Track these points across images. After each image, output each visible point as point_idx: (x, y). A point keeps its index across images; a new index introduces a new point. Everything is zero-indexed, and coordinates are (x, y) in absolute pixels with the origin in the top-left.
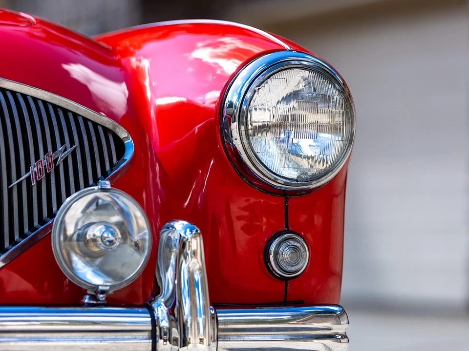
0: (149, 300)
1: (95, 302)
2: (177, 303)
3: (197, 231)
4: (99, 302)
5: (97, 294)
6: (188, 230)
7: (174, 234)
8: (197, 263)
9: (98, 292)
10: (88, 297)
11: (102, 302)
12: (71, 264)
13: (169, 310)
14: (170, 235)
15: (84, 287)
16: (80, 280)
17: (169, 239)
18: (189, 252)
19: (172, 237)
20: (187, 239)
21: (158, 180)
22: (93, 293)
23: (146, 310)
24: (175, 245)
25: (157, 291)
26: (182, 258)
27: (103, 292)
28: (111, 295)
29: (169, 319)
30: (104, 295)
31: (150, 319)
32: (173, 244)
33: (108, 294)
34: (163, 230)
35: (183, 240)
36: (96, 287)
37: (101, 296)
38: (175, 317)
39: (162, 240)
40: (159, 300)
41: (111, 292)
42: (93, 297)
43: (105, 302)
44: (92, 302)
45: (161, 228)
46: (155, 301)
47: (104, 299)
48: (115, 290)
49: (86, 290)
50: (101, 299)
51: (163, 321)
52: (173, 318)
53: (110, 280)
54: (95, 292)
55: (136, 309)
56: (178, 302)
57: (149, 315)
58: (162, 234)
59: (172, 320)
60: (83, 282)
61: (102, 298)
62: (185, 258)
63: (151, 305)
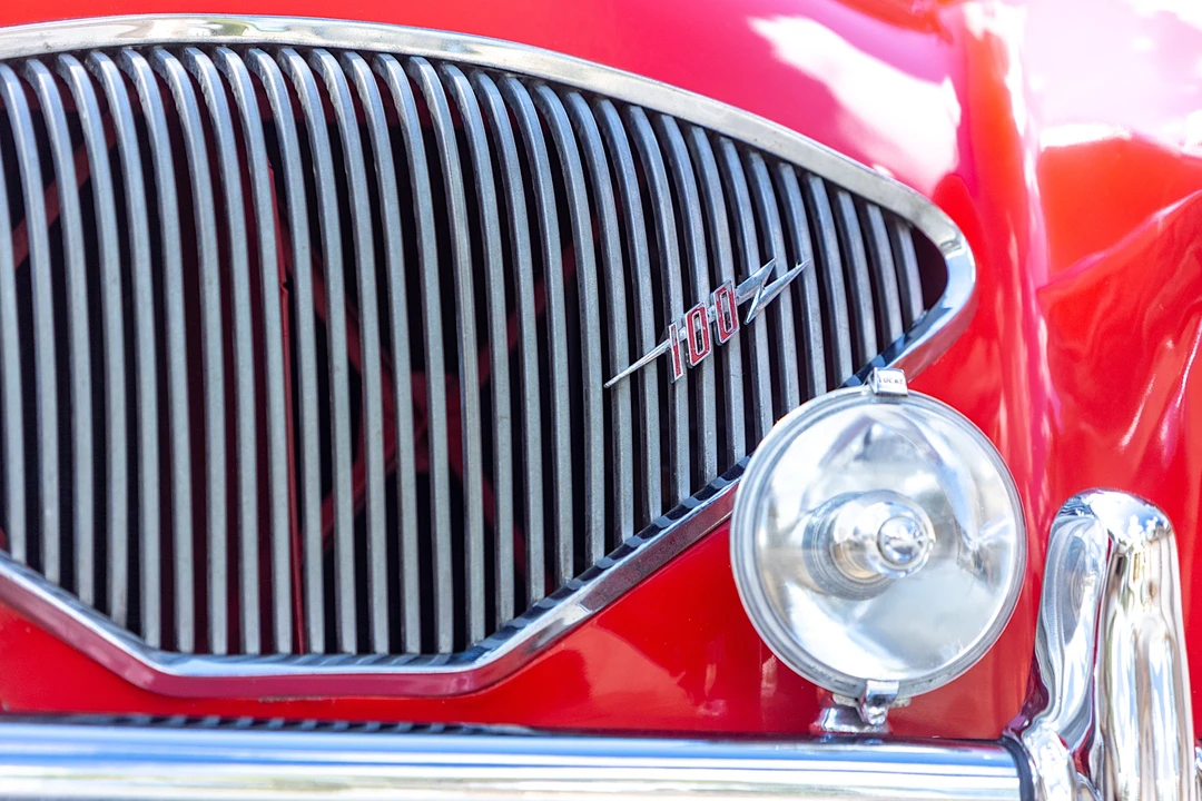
0: (1015, 724)
1: (854, 729)
2: (1098, 737)
3: (1160, 523)
4: (867, 729)
5: (861, 706)
6: (1134, 520)
7: (1089, 532)
8: (1159, 619)
9: (865, 700)
10: (833, 712)
11: (875, 730)
12: (788, 615)
13: (1074, 755)
14: (1079, 533)
15: (822, 684)
16: (812, 664)
17: (1077, 547)
18: (1134, 587)
19: (1086, 540)
20: (1131, 549)
21: (1044, 371)
22: (851, 703)
23: (1006, 756)
24: (1095, 565)
25: (1038, 698)
26: (1116, 604)
27: (878, 700)
28: (903, 707)
29: (1073, 782)
30: (882, 709)
31: (1016, 783)
32: (1088, 561)
33: (893, 706)
34: (1058, 519)
35: (1118, 548)
36: (860, 684)
37: (874, 710)
38: (1090, 779)
39: (1056, 549)
40: (1044, 725)
41: (903, 701)
42: (852, 714)
43: (885, 730)
44: (845, 728)
45: (1051, 512)
46: (1034, 730)
47: (881, 720)
48: (914, 694)
49: (829, 694)
50: (873, 722)
51: (1056, 789)
52: (1085, 780)
53: (897, 664)
54: (856, 700)
55: (976, 753)
56: (1102, 731)
57: (1013, 771)
58: (1055, 530)
59: (1083, 786)
60: (820, 669)
61: (875, 717)
62: (1125, 604)
63: (1021, 739)
